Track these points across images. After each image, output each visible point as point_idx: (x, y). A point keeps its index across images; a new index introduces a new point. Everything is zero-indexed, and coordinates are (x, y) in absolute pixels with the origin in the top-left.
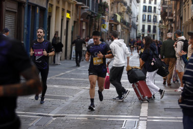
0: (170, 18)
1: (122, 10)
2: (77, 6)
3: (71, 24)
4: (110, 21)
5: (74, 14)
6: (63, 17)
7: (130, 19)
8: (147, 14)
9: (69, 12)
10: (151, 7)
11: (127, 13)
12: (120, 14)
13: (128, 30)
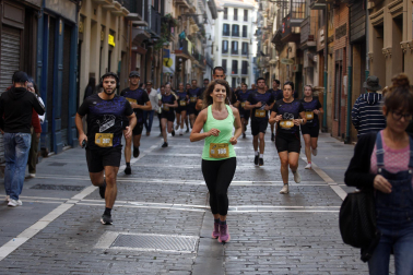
0: (310, 44)
1: (192, 32)
2: (127, 20)
3: (116, 57)
4: (176, 52)
5: (121, 38)
6: (102, 42)
7: (203, 48)
8: (230, 39)
9: (112, 33)
10: (238, 26)
11: (199, 38)
12: (190, 38)
13: (201, 69)
